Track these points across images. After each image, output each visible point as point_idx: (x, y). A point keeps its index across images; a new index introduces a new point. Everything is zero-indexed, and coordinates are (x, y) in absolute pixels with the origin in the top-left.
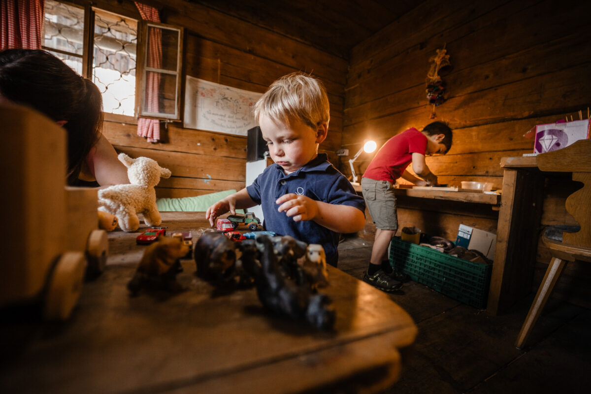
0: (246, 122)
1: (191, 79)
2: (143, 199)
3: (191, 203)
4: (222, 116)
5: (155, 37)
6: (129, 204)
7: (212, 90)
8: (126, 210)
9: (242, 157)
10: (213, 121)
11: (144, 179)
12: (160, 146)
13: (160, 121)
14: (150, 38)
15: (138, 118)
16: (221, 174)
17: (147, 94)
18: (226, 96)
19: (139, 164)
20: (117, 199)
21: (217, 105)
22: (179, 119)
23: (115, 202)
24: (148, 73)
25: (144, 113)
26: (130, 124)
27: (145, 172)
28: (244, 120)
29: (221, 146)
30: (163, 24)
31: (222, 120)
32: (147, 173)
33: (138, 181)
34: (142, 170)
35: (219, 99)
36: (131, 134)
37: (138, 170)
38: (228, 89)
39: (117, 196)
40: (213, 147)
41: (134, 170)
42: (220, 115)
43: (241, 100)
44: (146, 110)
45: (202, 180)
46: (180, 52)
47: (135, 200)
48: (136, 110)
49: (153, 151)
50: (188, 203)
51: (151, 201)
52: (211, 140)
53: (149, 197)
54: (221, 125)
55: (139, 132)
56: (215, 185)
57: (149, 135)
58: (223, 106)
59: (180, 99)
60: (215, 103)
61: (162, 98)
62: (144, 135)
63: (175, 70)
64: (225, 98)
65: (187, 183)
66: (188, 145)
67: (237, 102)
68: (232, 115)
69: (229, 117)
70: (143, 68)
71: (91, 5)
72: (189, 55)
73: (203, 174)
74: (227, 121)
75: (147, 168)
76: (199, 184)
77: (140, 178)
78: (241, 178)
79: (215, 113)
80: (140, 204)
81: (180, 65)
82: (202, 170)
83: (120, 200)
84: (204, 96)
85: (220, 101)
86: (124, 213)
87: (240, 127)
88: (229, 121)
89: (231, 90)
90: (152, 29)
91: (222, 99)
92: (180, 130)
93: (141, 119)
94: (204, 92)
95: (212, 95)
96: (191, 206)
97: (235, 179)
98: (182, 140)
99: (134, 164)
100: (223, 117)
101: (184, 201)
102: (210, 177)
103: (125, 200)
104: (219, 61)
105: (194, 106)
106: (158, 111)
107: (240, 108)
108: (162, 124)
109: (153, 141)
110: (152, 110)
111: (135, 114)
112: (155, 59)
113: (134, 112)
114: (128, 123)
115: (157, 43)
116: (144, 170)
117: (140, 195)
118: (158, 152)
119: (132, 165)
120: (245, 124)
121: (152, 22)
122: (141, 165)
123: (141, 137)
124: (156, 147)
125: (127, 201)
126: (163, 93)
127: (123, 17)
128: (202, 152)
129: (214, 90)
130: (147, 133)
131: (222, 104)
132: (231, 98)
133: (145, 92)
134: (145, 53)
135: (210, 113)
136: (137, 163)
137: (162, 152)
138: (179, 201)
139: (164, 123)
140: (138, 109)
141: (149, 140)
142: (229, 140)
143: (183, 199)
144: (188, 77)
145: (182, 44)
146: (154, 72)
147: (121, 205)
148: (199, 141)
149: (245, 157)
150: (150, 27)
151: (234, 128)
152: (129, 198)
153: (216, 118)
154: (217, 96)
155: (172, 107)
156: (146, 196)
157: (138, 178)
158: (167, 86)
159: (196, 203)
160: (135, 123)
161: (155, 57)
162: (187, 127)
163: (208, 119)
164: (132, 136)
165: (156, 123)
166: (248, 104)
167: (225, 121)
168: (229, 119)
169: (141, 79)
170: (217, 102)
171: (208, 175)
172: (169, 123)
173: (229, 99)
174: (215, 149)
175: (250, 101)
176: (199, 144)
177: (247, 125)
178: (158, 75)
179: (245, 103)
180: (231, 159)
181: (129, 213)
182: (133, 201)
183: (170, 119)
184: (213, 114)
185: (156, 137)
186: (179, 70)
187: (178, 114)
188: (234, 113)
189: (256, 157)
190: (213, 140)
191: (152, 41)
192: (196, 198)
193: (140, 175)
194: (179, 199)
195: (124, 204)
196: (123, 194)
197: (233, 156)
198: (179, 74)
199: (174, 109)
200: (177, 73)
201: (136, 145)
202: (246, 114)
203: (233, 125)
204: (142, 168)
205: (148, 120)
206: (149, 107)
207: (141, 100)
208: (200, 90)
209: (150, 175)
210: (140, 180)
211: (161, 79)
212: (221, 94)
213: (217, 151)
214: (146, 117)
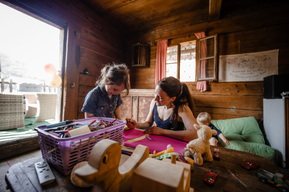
0: (262, 72)
1: (222, 57)
2: (205, 148)
3: (223, 123)
4: (242, 71)
5: (203, 44)
6: (199, 152)
7: (235, 59)
8: (198, 155)
9: (259, 94)
10: (236, 76)
11: (205, 138)
12: (207, 93)
13: (206, 81)
14: (201, 46)
15: (197, 82)
16: (242, 106)
17: (200, 70)
18: (245, 60)
19: (202, 130)
20: (194, 149)
21: (238, 66)
22: (216, 79)
23: (193, 150)
24: (201, 61)
25: (199, 79)
26: (193, 85)
27: (205, 134)
28: (260, 70)
29: (243, 89)
30: (207, 37)
31: (242, 74)
32: (206, 135)
33: (202, 138)
34: (204, 133)
35: (240, 62)
36: (194, 89)
37: (202, 133)
38: (246, 55)
39: (194, 148)
40: (237, 91)
41: (200, 133)
42: (241, 72)
43: (257, 59)
44: (200, 77)
45: (230, 109)
46: (216, 46)
47: (201, 150)
48: (196, 78)
49: (203, 96)
50: (221, 123)
51: (208, 149)
52: (235, 87)
53: (207, 147)
54: (242, 77)
55: (197, 88)
56: (238, 112)
57: (201, 89)
58: (243, 65)
59: (216, 69)
60: (238, 65)
61: (207, 70)
62: (199, 89)
63: (214, 56)
64: (244, 61)
65: (221, 111)
66: (221, 91)
67: (254, 61)
68: (250, 70)
69: (248, 71)
70: (199, 59)
71: (180, 43)
72: (221, 45)
73: (231, 106)
74: (246, 74)
75: (206, 132)
76: (228, 112)
77: (203, 137)
78: (259, 109)
79: (237, 71)
80: (203, 151)
81: (216, 52)
82: (230, 104)
83: (195, 150)
84: (230, 63)
85: (241, 63)
86: (197, 156)
87: (257, 76)
88: (247, 74)
89: (248, 55)
90: (202, 41)
91: (242, 62)
92: (217, 84)
93: (198, 82)
94: (230, 61)
95: (235, 62)
96: (223, 126)
97: (254, 109)
98: (218, 89)
99: (200, 129)
100: (243, 73)
101: (219, 122)
102: (235, 108)
103: (197, 150)
104: (239, 41)
105: (224, 70)
106: (205, 77)
107: (256, 64)
108: (208, 83)
109: (203, 91)
110: (203, 77)
111: (195, 80)
112: (204, 54)
113: (195, 79)
114: (193, 84)
115: (204, 46)
116: (205, 133)
117: (203, 146)
118: (205, 96)
119: (199, 130)
120: (260, 73)
121: (202, 38)
122: (203, 131)
123: (198, 90)
124: (205, 93)
125: (198, 150)
126: (208, 68)
127: (190, 42)
128: (229, 94)
129: (236, 59)
130: (201, 88)
131: (242, 65)
132: (249, 60)
133: (199, 70)
134: (199, 53)
135: (234, 72)
136: (201, 129)
137: (207, 96)
138: (216, 122)
139: (208, 82)
140: (197, 78)
141: (201, 91)
142: (248, 85)
143: (218, 120)
144: (220, 56)
145: (217, 42)
146: (203, 60)
147: (196, 152)
148: (228, 88)
149: (262, 95)
150: (201, 41)
151: (252, 77)
152: (199, 149)
153: (238, 74)
154: (238, 61)
155: (212, 73)
156: (206, 146)
157: (202, 137)
158: (209, 64)
159: (226, 123)
160: (196, 84)
161: (204, 53)
162: (220, 82)
163: (232, 75)
164: (194, 90)
165: (205, 83)
166: (263, 60)
167: (245, 74)
168: (248, 72)
169: (198, 65)
170: (239, 65)
171: (233, 107)
172: (211, 82)
173: (247, 60)
174: (238, 91)
175: (264, 58)
176: (227, 90)
177: (262, 73)
178: (205, 61)
179: (261, 60)
180: (250, 96)
181: (199, 157)
182: (200, 150)
183: (211, 80)
184: (236, 72)
185: (205, 89)
186: (216, 55)
187: (216, 76)
188: (251, 68)
189: (273, 97)
190: (237, 86)
191: (202, 46)
192: (226, 120)
193: (203, 135)
194: (216, 120)
195: (197, 152)
196: (196, 147)
197: (252, 94)
198: (216, 57)
199: (213, 74)
200: (214, 57)
201: (196, 94)
202: (261, 67)
203: (252, 75)
204: (204, 132)
205: (201, 82)
206: (202, 76)
207: (198, 74)
208: (227, 61)
209: (207, 136)
210: (203, 138)
211: (207, 62)
212: (241, 59)
213: (240, 92)
214: (200, 81)
